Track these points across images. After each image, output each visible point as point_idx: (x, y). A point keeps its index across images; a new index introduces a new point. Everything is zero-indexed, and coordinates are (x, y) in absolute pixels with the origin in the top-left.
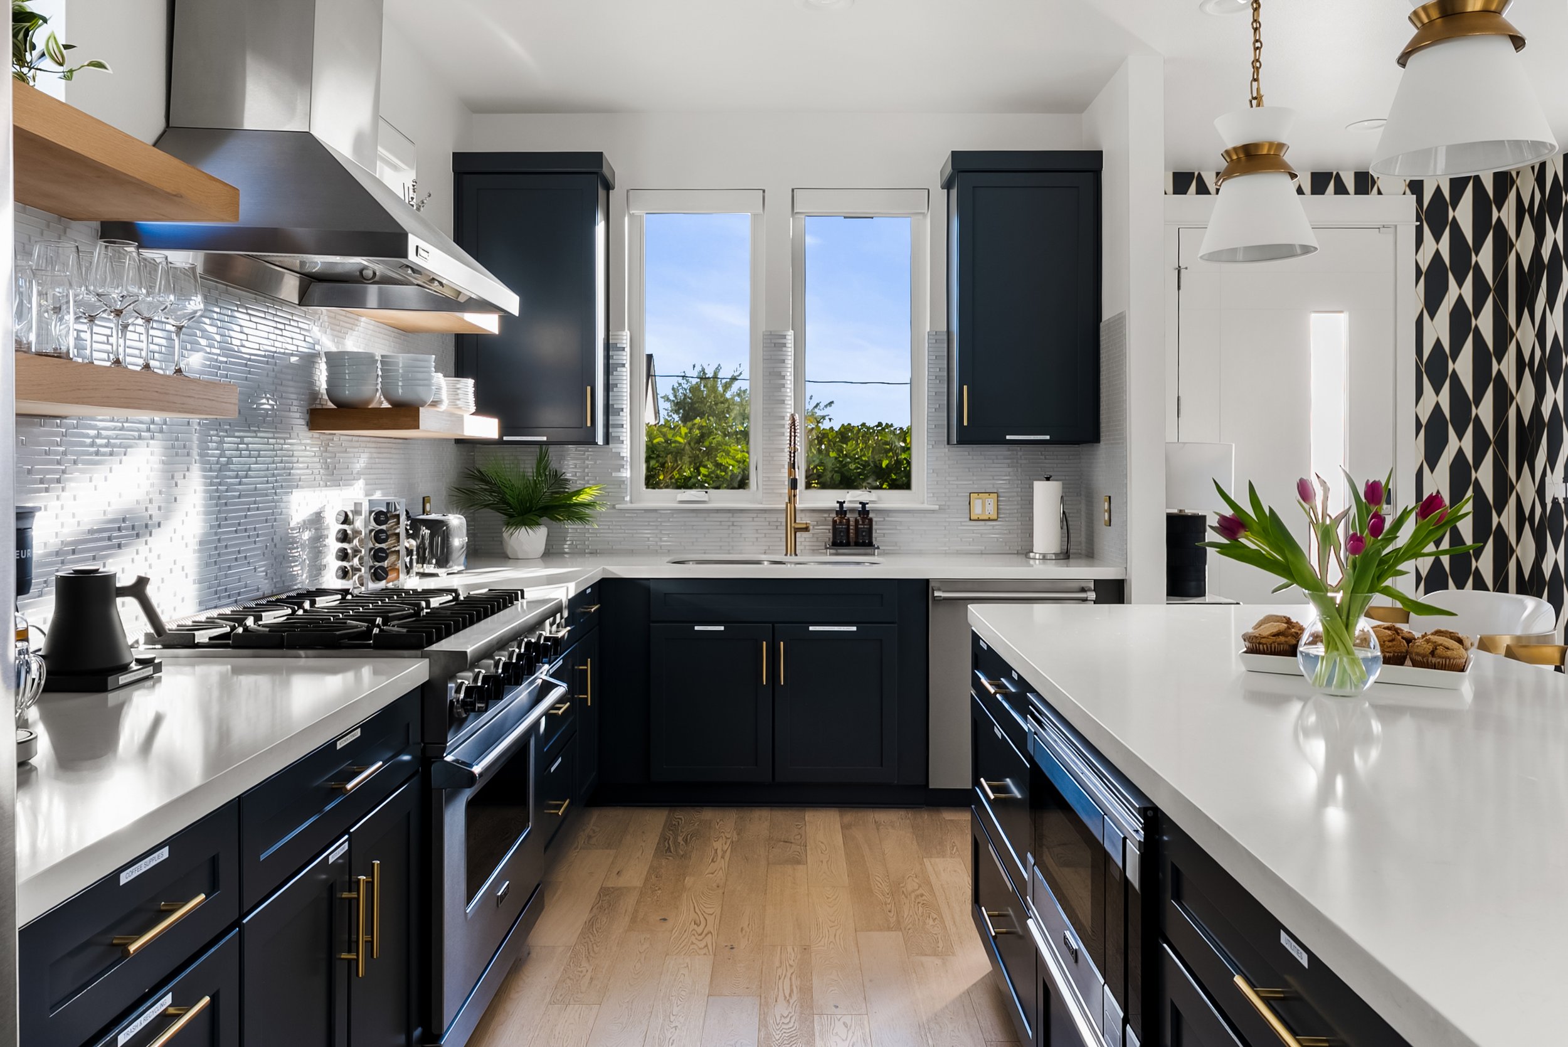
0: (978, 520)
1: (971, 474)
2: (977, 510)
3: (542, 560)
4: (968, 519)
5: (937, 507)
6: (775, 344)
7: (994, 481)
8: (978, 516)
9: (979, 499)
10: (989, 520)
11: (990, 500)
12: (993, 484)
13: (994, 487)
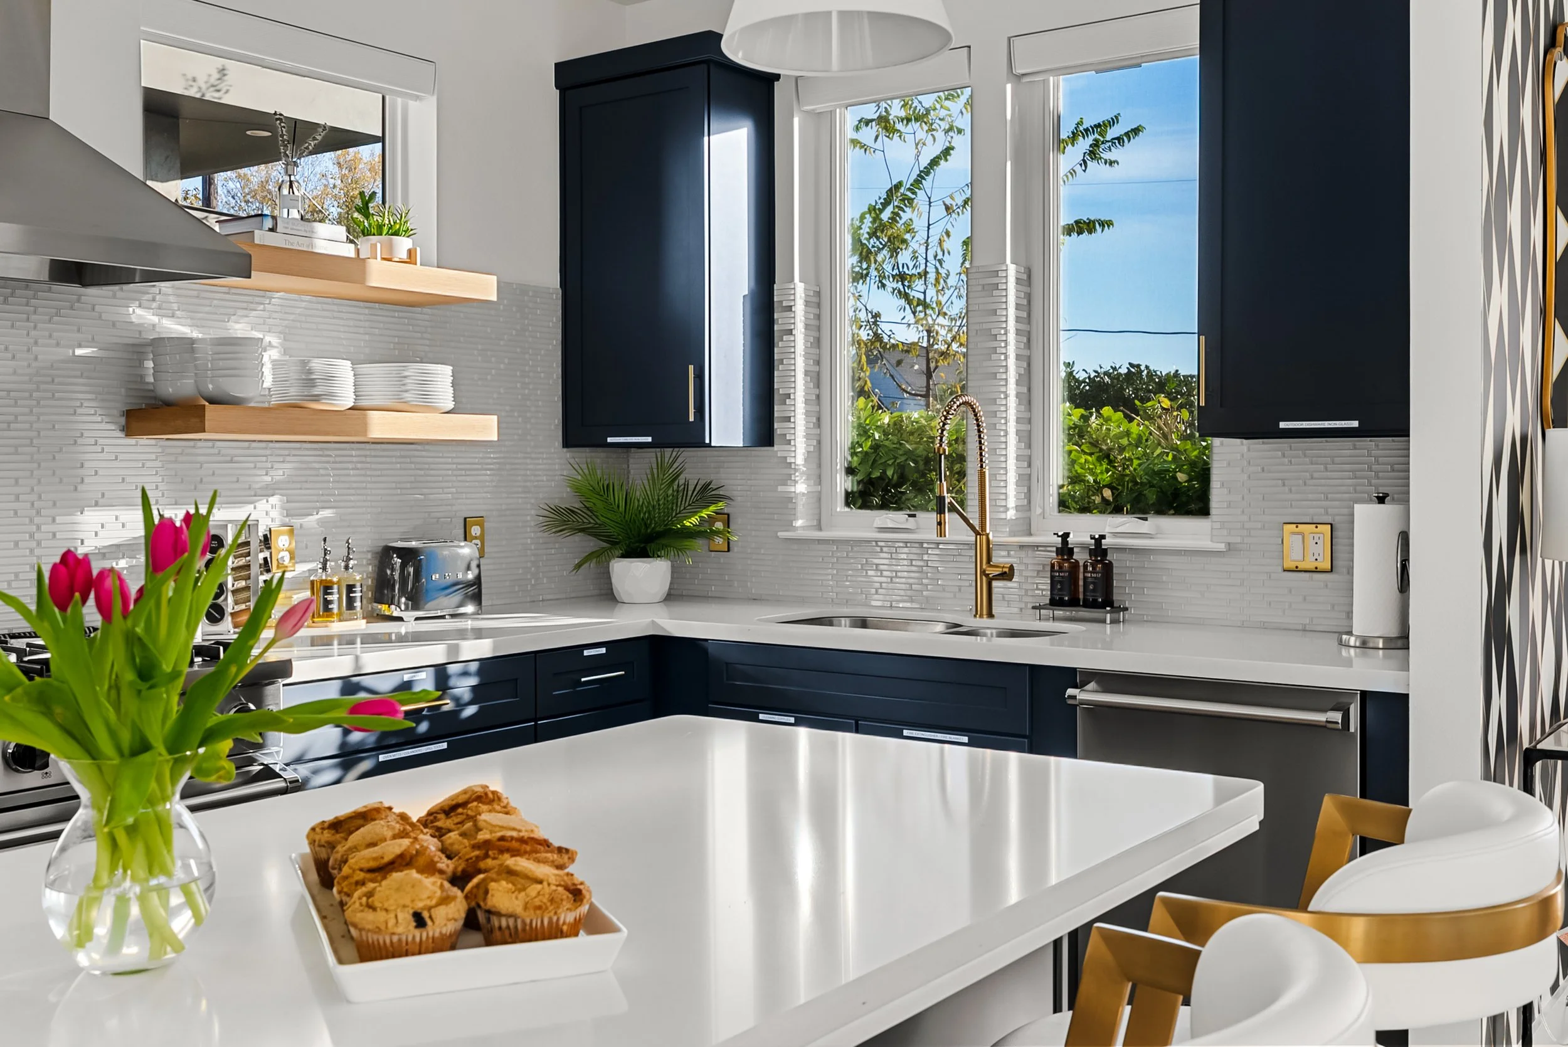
0: (1297, 570)
1: (1286, 489)
2: (1294, 555)
3: (665, 605)
4: (1280, 569)
5: (1222, 547)
6: (983, 286)
7: (1328, 503)
8: (1297, 564)
9: (1298, 533)
10: (1316, 571)
11: (1316, 537)
12: (1326, 509)
13: (1327, 513)
